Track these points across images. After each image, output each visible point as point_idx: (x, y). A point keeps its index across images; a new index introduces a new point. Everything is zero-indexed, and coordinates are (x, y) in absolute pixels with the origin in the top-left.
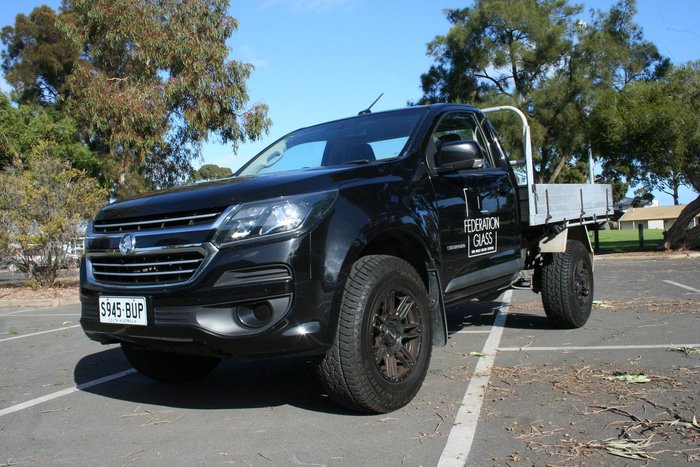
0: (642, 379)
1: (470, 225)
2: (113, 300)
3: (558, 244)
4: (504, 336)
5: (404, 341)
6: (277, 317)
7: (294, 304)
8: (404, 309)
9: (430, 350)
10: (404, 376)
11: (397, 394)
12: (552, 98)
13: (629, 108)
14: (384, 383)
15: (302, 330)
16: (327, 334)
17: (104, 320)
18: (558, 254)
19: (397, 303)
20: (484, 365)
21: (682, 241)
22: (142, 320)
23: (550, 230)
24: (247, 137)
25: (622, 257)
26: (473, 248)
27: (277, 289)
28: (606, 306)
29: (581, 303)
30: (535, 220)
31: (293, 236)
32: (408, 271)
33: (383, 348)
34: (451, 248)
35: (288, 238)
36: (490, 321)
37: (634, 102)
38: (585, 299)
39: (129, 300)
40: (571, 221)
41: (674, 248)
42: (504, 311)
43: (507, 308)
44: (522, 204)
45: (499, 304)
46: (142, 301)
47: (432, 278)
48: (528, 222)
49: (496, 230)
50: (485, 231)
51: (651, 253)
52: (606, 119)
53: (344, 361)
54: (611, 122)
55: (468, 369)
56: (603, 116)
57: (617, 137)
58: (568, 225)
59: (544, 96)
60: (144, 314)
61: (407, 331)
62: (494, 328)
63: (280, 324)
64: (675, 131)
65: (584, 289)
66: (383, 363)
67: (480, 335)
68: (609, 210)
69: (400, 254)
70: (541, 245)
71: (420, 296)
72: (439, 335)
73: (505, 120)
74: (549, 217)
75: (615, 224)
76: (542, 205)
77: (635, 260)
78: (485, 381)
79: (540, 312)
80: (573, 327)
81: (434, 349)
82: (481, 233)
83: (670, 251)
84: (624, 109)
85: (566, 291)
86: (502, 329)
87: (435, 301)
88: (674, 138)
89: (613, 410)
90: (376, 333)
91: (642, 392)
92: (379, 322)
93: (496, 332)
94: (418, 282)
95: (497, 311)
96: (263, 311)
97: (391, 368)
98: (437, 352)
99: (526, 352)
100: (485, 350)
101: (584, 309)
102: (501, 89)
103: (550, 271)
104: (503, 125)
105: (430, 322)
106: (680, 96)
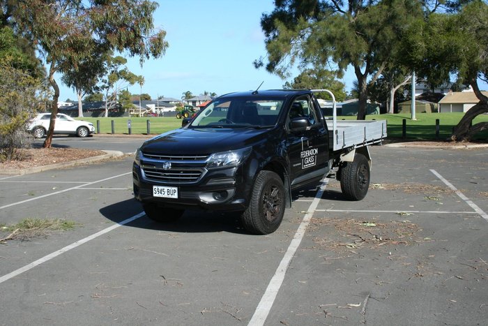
0: (373, 225)
1: (304, 154)
2: (160, 188)
3: (350, 157)
4: (320, 203)
5: (274, 206)
6: (230, 196)
7: (236, 192)
8: (274, 193)
9: (284, 210)
10: (274, 220)
11: (272, 227)
12: (375, 21)
13: (431, 34)
14: (267, 222)
15: (237, 202)
16: (247, 203)
17: (155, 195)
18: (350, 162)
19: (272, 190)
20: (307, 217)
21: (465, 135)
22: (175, 196)
23: (345, 151)
24: (150, 55)
25: (419, 146)
26: (304, 164)
27: (230, 186)
28: (381, 187)
29: (361, 188)
30: (336, 147)
31: (235, 167)
32: (277, 178)
33: (266, 209)
34: (294, 165)
35: (233, 167)
36: (313, 195)
37: (435, 30)
38: (364, 185)
39: (170, 188)
40: (357, 145)
41: (458, 140)
42: (323, 188)
43: (325, 186)
44: (330, 140)
45: (322, 183)
46: (176, 189)
47: (286, 179)
48: (332, 149)
49: (316, 154)
50: (310, 156)
51: (441, 143)
52: (413, 43)
53: (252, 214)
54: (416, 45)
55: (301, 219)
56: (411, 39)
57: (420, 57)
58: (356, 147)
59: (368, 19)
60: (176, 194)
61: (275, 202)
62: (315, 198)
63: (231, 199)
64: (461, 56)
65: (364, 180)
66: (266, 215)
67: (307, 203)
68: (383, 135)
69: (273, 170)
70: (341, 157)
71: (281, 188)
72: (288, 203)
73: (338, 37)
74: (344, 145)
75: (436, 105)
76: (341, 140)
77: (428, 148)
78: (307, 224)
79: (340, 190)
80: (356, 200)
81: (286, 209)
82: (308, 157)
83: (455, 142)
84: (427, 34)
85: (353, 182)
86: (319, 199)
87: (287, 189)
88: (461, 60)
89: (354, 235)
90: (264, 202)
91: (370, 230)
92: (265, 198)
93: (316, 201)
94: (281, 181)
95: (319, 188)
96: (224, 194)
97: (269, 217)
98: (287, 211)
99: (328, 212)
100: (309, 211)
101: (363, 191)
102: (338, 7)
103: (345, 170)
104: (337, 41)
105: (285, 198)
106: (468, 29)
